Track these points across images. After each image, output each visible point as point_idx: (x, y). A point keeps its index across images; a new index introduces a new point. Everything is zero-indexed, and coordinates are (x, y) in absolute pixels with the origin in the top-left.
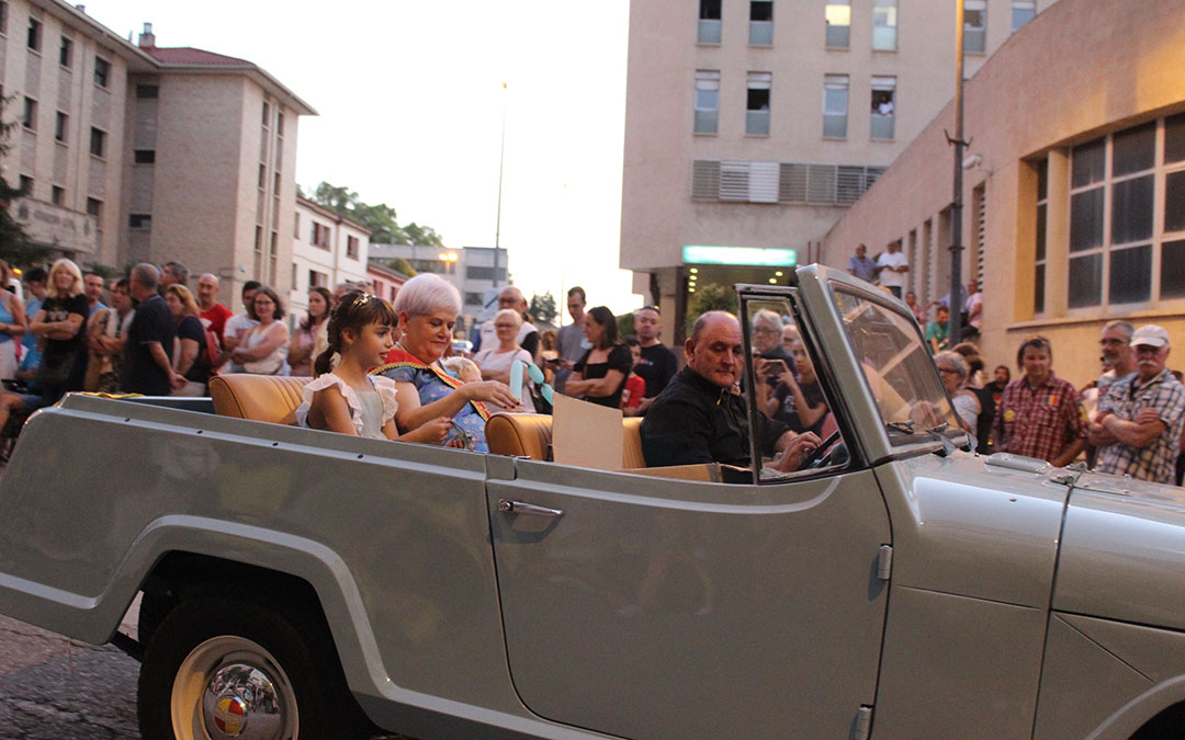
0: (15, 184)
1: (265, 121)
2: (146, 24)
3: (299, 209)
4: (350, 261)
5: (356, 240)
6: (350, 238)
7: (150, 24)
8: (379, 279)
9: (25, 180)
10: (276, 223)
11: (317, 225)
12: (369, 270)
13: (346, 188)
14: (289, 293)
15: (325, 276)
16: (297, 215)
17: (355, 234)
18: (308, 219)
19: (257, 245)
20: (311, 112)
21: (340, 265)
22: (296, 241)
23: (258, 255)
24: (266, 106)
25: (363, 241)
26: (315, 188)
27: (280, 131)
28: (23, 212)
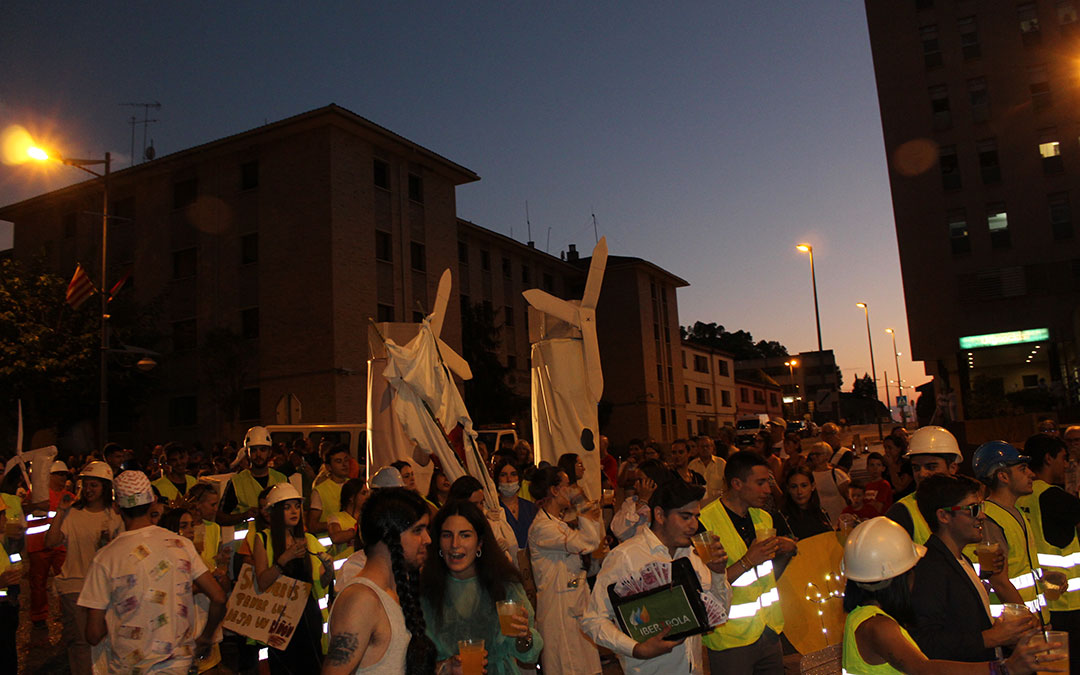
0: (505, 364)
1: (653, 295)
2: (570, 246)
3: (683, 348)
4: (724, 378)
5: (726, 363)
6: (720, 361)
7: (574, 246)
8: (744, 387)
9: (511, 359)
10: (670, 362)
11: (697, 357)
12: (736, 382)
13: (715, 324)
14: (685, 407)
15: (708, 390)
16: (683, 352)
17: (722, 359)
18: (690, 355)
19: (660, 377)
20: (684, 284)
21: (716, 381)
22: (685, 370)
23: (661, 384)
24: (653, 285)
25: (730, 363)
26: (693, 327)
27: (664, 300)
28: (512, 380)
